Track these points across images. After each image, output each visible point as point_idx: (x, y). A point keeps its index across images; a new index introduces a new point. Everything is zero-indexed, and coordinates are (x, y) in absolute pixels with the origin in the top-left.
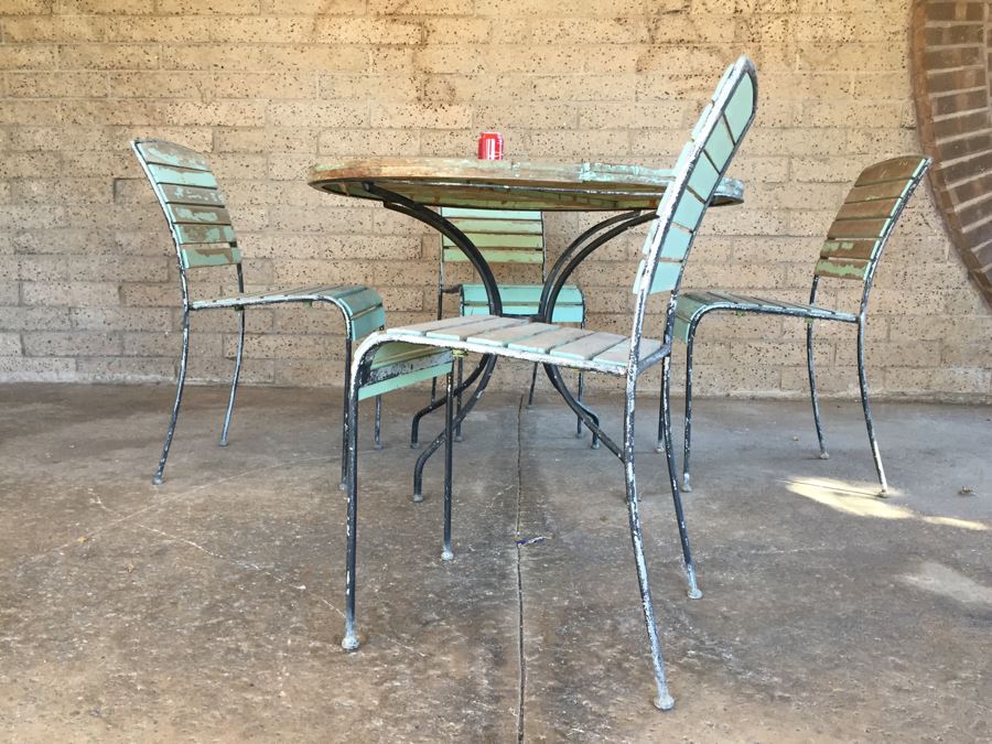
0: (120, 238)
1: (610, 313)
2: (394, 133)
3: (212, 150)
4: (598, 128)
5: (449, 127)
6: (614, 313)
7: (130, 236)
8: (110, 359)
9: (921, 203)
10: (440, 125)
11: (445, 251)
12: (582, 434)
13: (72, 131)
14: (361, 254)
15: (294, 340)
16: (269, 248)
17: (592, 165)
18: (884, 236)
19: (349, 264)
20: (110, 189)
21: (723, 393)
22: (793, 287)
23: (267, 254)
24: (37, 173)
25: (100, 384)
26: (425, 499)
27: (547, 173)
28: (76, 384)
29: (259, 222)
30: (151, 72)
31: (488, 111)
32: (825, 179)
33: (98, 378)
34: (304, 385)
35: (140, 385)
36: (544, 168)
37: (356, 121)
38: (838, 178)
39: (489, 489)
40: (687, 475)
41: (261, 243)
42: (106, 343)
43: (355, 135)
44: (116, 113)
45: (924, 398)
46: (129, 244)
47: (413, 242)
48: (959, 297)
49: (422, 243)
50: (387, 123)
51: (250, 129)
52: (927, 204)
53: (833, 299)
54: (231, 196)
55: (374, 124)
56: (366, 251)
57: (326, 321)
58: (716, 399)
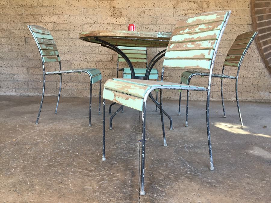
0: (27, 55)
1: (165, 77)
2: (104, 25)
3: (53, 29)
4: (162, 24)
5: (120, 23)
6: (166, 77)
7: (30, 54)
8: (25, 89)
9: (253, 46)
10: (118, 23)
11: (119, 59)
12: (157, 111)
13: (13, 24)
14: (95, 60)
15: (76, 84)
16: (69, 58)
17: (161, 33)
18: (244, 54)
19: (92, 62)
20: (24, 41)
21: (197, 99)
22: (216, 70)
23: (69, 59)
24: (3, 36)
25: (22, 96)
26: (113, 128)
27: (148, 35)
28: (15, 96)
29: (66, 50)
30: (35, 7)
31: (131, 19)
32: (226, 39)
33: (21, 94)
34: (79, 96)
35: (33, 96)
36: (147, 33)
37: (94, 22)
38: (230, 39)
39: (131, 126)
40: (187, 122)
41: (67, 56)
42: (24, 84)
43: (93, 26)
44: (25, 19)
45: (252, 101)
46: (29, 56)
47: (110, 56)
48: (263, 73)
49: (112, 56)
50: (102, 22)
51: (63, 23)
52: (254, 46)
53: (228, 73)
54: (58, 43)
55: (99, 23)
56: (97, 59)
57: (86, 79)
58: (194, 101)
